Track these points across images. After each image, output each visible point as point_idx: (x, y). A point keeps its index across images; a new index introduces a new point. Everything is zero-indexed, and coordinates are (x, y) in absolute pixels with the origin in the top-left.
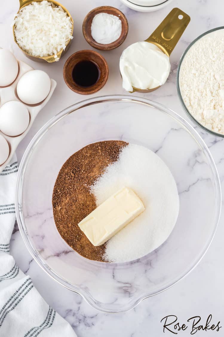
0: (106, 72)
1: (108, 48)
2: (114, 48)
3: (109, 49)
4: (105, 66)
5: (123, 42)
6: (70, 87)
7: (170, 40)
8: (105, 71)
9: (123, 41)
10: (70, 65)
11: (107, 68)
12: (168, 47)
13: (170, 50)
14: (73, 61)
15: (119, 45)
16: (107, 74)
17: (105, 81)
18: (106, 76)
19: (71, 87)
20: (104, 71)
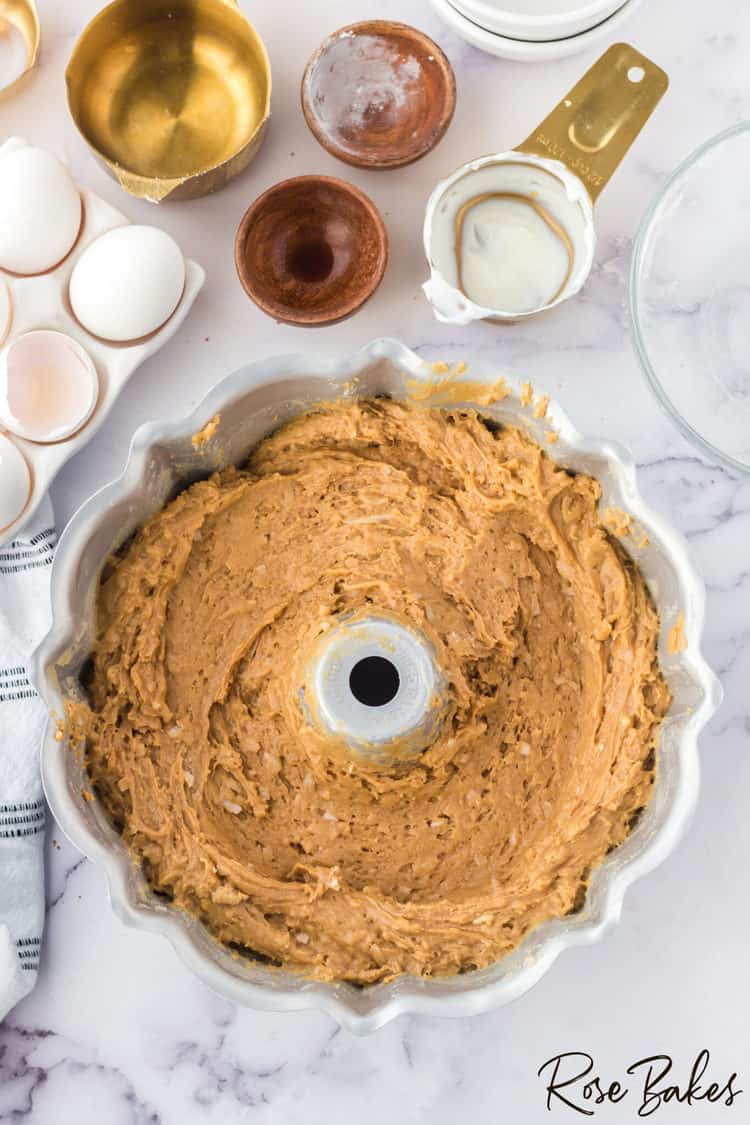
0: (378, 237)
1: (376, 161)
2: (398, 162)
3: (379, 165)
4: (373, 220)
5: (430, 149)
6: (268, 310)
7: (595, 150)
8: (375, 237)
9: (430, 144)
10: (254, 237)
11: (378, 225)
12: (589, 173)
13: (597, 183)
14: (262, 222)
15: (417, 155)
16: (382, 244)
17: (380, 268)
18: (378, 252)
19: (272, 307)
20: (372, 235)
